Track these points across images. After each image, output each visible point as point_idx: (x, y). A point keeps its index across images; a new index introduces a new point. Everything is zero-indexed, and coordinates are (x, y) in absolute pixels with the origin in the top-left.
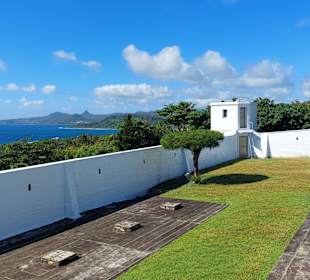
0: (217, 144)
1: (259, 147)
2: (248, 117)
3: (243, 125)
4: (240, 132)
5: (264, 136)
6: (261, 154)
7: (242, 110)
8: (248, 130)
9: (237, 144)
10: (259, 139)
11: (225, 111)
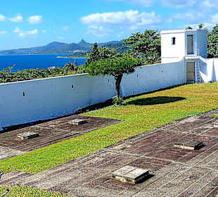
0: (132, 71)
1: (205, 72)
2: (195, 44)
3: (190, 52)
4: (187, 58)
5: (209, 62)
6: (206, 78)
7: (190, 37)
8: (195, 56)
9: (184, 69)
10: (205, 64)
11: (174, 39)
